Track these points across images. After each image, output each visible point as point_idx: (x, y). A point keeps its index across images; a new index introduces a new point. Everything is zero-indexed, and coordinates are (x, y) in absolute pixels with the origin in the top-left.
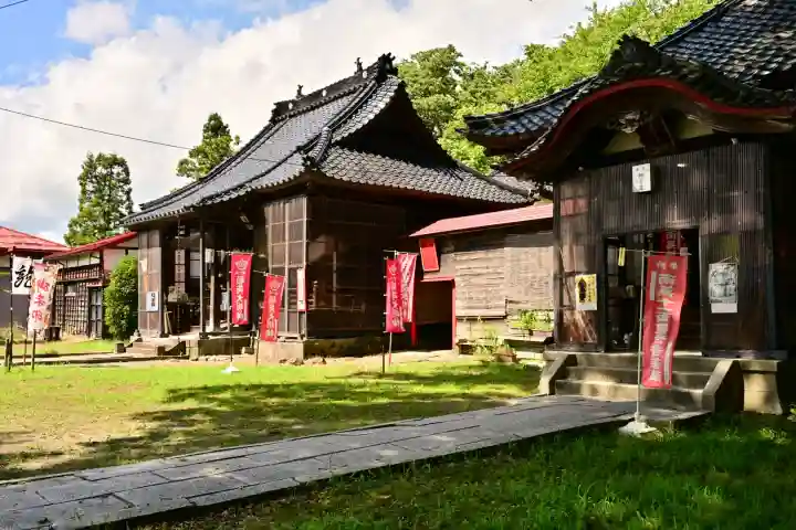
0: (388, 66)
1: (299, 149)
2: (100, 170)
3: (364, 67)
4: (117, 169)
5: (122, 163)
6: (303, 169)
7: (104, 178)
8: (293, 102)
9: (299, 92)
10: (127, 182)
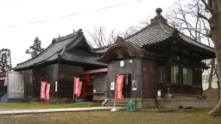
0: (81, 32)
1: (58, 52)
3: (75, 31)
4: (7, 52)
5: (9, 50)
6: (58, 57)
8: (57, 38)
9: (59, 36)
10: (10, 55)
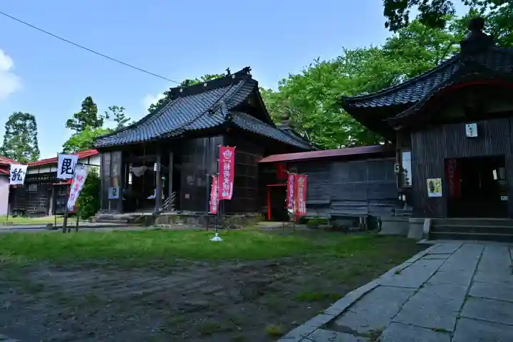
0: (248, 73)
1: (210, 111)
2: (19, 122)
4: (28, 122)
5: (33, 118)
7: (21, 126)
10: (35, 129)
